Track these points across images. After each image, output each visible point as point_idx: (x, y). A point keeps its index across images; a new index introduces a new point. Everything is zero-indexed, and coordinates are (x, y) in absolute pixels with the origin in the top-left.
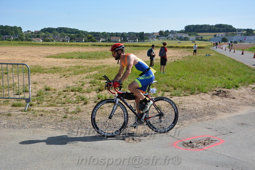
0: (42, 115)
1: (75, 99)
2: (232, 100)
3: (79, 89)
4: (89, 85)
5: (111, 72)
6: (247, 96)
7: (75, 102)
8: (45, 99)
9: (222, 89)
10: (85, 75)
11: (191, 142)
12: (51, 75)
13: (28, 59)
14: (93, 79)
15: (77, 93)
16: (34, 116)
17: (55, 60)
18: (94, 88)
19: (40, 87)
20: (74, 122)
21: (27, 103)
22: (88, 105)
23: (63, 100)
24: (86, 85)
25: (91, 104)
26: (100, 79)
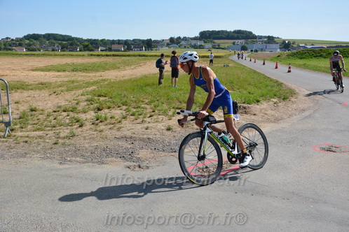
0: (26, 142)
1: (68, 121)
2: (253, 117)
3: (73, 108)
4: (85, 103)
6: (269, 112)
7: (68, 125)
8: (31, 122)
9: (242, 105)
10: (80, 92)
11: (207, 167)
12: (38, 92)
13: (8, 72)
14: (90, 96)
15: (71, 113)
16: (16, 143)
17: (42, 73)
18: (92, 107)
19: (24, 108)
20: (67, 149)
21: (7, 127)
22: (84, 128)
23: (54, 122)
24: (81, 104)
25: (88, 126)
26: (99, 96)
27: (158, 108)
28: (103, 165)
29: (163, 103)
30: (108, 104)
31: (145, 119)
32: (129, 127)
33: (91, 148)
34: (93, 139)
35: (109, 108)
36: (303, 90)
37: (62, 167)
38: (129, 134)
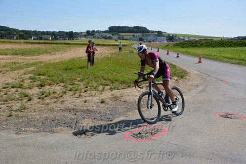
1: (17, 96)
3: (20, 85)
4: (29, 81)
5: (48, 68)
7: (18, 99)
10: (23, 71)
11: (140, 133)
14: (32, 76)
15: (20, 90)
18: (35, 84)
20: (21, 120)
22: (33, 102)
23: (5, 97)
24: (26, 81)
25: (35, 100)
26: (39, 75)
27: (90, 84)
28: (55, 134)
29: (92, 81)
30: (49, 81)
31: (82, 94)
32: (70, 101)
33: (41, 119)
34: (42, 111)
35: (50, 85)
36: (191, 70)
37: (18, 137)
38: (71, 106)
